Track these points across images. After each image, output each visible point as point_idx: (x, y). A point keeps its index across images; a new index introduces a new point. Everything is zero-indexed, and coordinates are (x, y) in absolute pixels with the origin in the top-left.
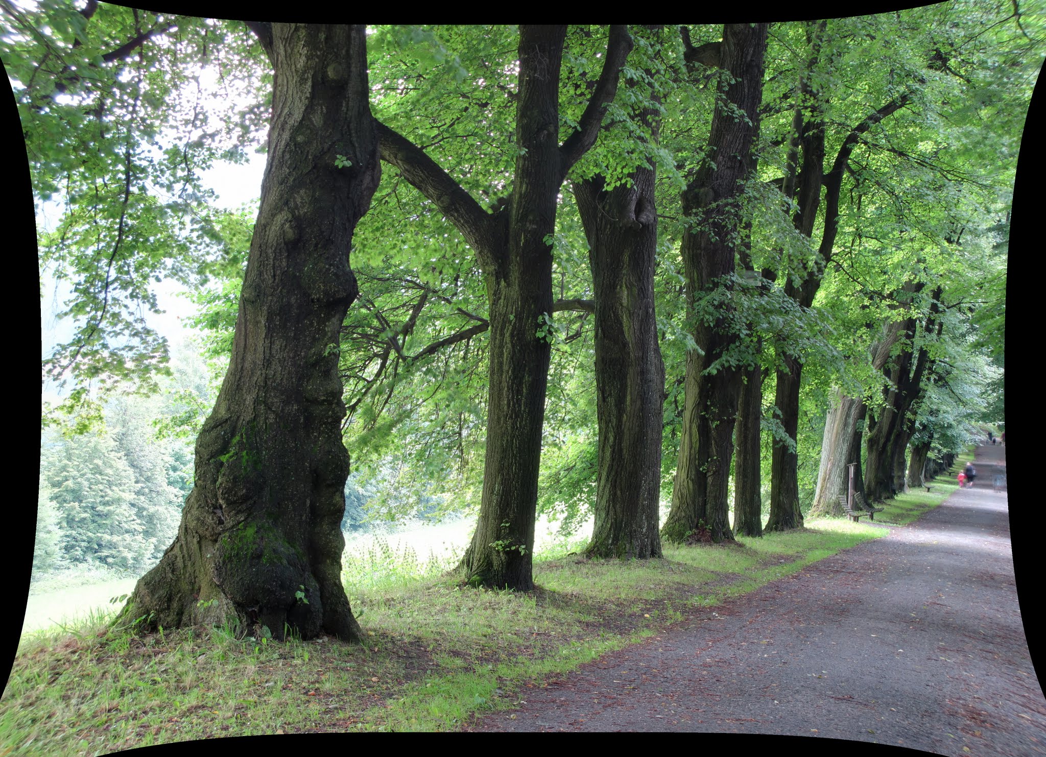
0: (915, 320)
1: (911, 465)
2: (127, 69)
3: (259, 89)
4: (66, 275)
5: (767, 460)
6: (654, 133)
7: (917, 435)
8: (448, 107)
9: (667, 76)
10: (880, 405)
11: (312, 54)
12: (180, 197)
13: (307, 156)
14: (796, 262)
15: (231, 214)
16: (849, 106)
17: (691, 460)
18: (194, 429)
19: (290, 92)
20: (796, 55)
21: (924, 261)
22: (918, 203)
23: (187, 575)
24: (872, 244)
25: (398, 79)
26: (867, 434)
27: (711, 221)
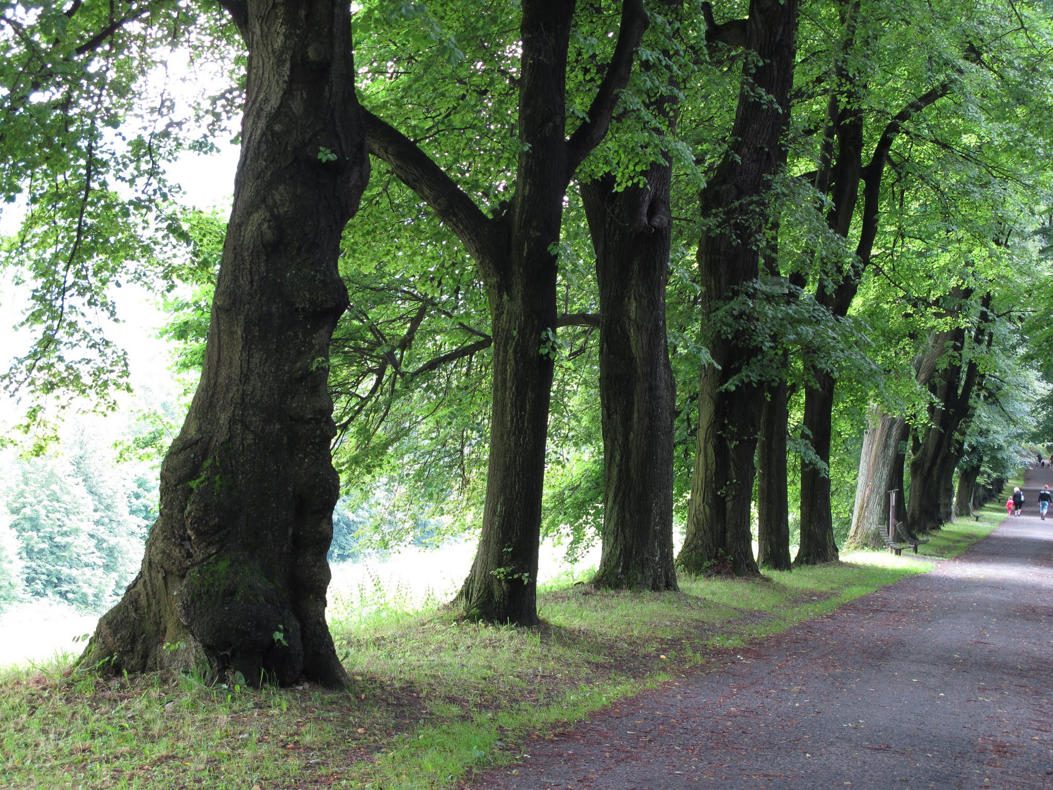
0: (964, 330)
1: (959, 492)
2: (96, 59)
3: (232, 72)
4: (24, 281)
5: (795, 484)
6: (671, 124)
7: (966, 458)
8: (443, 95)
9: (687, 58)
10: (924, 425)
11: (291, 34)
12: (143, 192)
13: (286, 147)
14: (829, 266)
15: (201, 212)
16: (889, 92)
17: (707, 483)
18: (159, 452)
19: (266, 76)
20: (829, 35)
21: (973, 264)
22: (965, 201)
23: (152, 615)
24: (917, 245)
25: (387, 61)
26: (910, 457)
27: (733, 221)
